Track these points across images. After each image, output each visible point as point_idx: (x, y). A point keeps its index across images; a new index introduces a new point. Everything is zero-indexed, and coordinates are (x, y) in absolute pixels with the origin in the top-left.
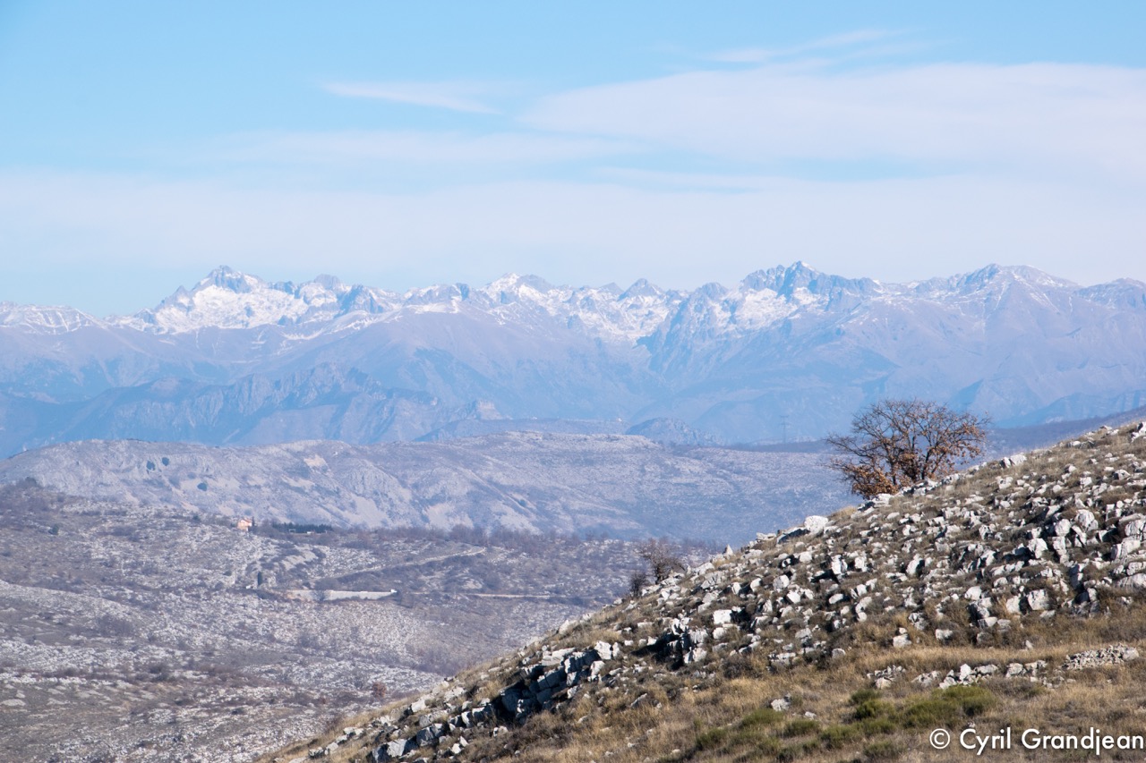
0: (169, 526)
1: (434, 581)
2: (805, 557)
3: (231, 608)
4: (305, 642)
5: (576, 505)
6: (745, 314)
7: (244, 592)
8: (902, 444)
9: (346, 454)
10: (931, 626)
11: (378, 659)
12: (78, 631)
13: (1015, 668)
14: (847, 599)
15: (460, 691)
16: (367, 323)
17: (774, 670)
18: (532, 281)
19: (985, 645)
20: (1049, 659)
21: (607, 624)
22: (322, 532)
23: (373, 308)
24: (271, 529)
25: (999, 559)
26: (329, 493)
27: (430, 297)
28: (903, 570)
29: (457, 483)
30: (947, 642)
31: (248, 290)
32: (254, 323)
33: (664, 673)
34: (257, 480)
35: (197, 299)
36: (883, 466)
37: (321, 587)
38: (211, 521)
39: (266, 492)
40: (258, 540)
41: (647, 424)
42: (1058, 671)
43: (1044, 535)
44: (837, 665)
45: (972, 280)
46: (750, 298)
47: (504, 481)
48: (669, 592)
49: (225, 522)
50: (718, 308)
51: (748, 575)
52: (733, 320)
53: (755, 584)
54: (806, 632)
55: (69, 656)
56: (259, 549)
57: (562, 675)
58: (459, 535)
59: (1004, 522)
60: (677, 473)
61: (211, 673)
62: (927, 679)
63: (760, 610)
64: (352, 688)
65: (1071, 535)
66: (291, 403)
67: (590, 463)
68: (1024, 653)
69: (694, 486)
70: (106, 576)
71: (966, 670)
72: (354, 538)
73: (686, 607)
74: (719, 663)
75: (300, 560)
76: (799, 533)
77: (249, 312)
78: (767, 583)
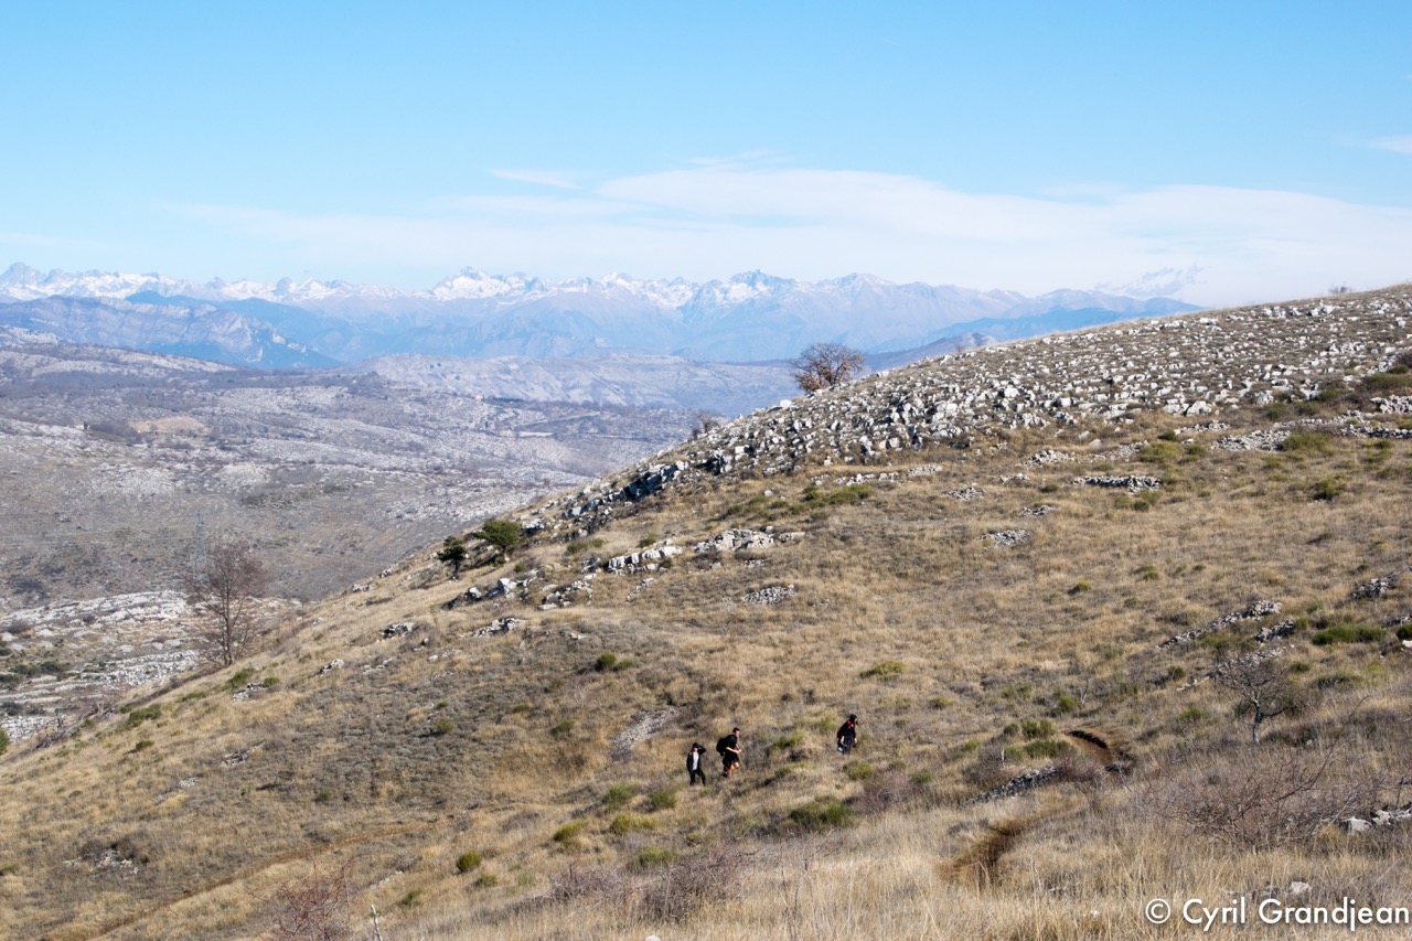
0: (442, 397)
1: (574, 428)
2: (781, 420)
3: (473, 439)
4: (509, 457)
5: (645, 391)
6: (731, 295)
7: (479, 431)
8: (825, 364)
9: (529, 363)
10: (843, 455)
11: (546, 467)
12: (398, 448)
13: (883, 476)
14: (802, 441)
15: (608, 484)
16: (540, 297)
17: (765, 476)
18: (624, 277)
19: (869, 464)
20: (899, 471)
21: (681, 452)
22: (518, 403)
23: (543, 289)
24: (493, 400)
25: (876, 423)
26: (520, 382)
27: (572, 284)
28: (829, 427)
29: (585, 379)
30: (850, 463)
31: (480, 279)
32: (483, 295)
33: (711, 477)
34: (484, 375)
35: (455, 283)
36: (815, 376)
37: (517, 430)
38: (463, 396)
39: (489, 381)
40: (486, 405)
41: (681, 351)
42: (904, 477)
43: (898, 411)
44: (796, 474)
45: (844, 281)
46: (734, 287)
47: (608, 378)
48: (713, 437)
49: (469, 396)
50: (717, 292)
51: (752, 429)
52: (725, 298)
53: (756, 434)
54: (781, 458)
55: (394, 461)
56: (487, 410)
57: (659, 477)
58: (586, 405)
59: (879, 404)
60: (696, 376)
61: (464, 471)
62: (841, 481)
63: (758, 446)
64: (533, 481)
65: (911, 411)
66: (501, 336)
67: (652, 370)
68: (887, 469)
69: (704, 382)
70: (411, 421)
71: (859, 477)
72: (533, 405)
73: (721, 444)
74: (738, 473)
75: (507, 416)
76: (777, 409)
77: (481, 290)
78: (762, 433)
